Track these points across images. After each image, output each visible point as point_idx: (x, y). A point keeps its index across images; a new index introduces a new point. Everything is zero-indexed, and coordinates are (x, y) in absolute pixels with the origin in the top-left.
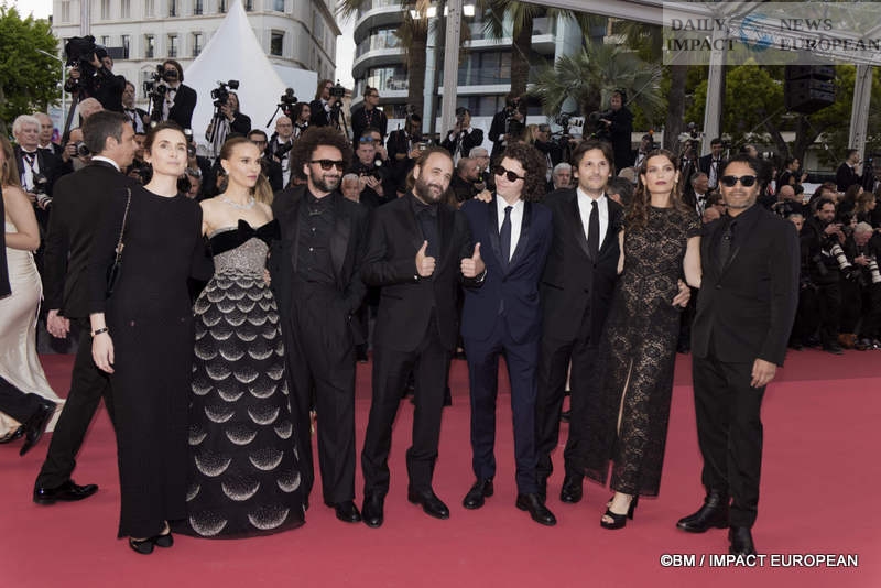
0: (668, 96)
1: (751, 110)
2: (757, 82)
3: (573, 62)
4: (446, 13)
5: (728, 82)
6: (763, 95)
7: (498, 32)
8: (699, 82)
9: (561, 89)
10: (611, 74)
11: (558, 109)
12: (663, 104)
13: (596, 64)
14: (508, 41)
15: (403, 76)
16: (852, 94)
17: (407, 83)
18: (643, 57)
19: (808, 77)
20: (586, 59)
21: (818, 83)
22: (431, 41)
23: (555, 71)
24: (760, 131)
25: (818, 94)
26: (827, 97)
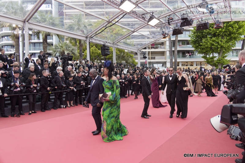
0: (79, 53)
1: (95, 56)
2: (96, 51)
3: (58, 46)
4: (24, 33)
5: (91, 51)
6: (97, 53)
7: (39, 38)
8: (85, 51)
9: (56, 51)
10: (67, 48)
11: (55, 55)
12: (78, 55)
13: (63, 46)
14: (41, 41)
15: (13, 48)
16: (112, 53)
17: (15, 50)
18: (73, 45)
19: (105, 49)
20: (61, 45)
21: (107, 51)
22: (21, 39)
23: (54, 47)
24: (97, 60)
25: (107, 53)
26: (109, 53)
